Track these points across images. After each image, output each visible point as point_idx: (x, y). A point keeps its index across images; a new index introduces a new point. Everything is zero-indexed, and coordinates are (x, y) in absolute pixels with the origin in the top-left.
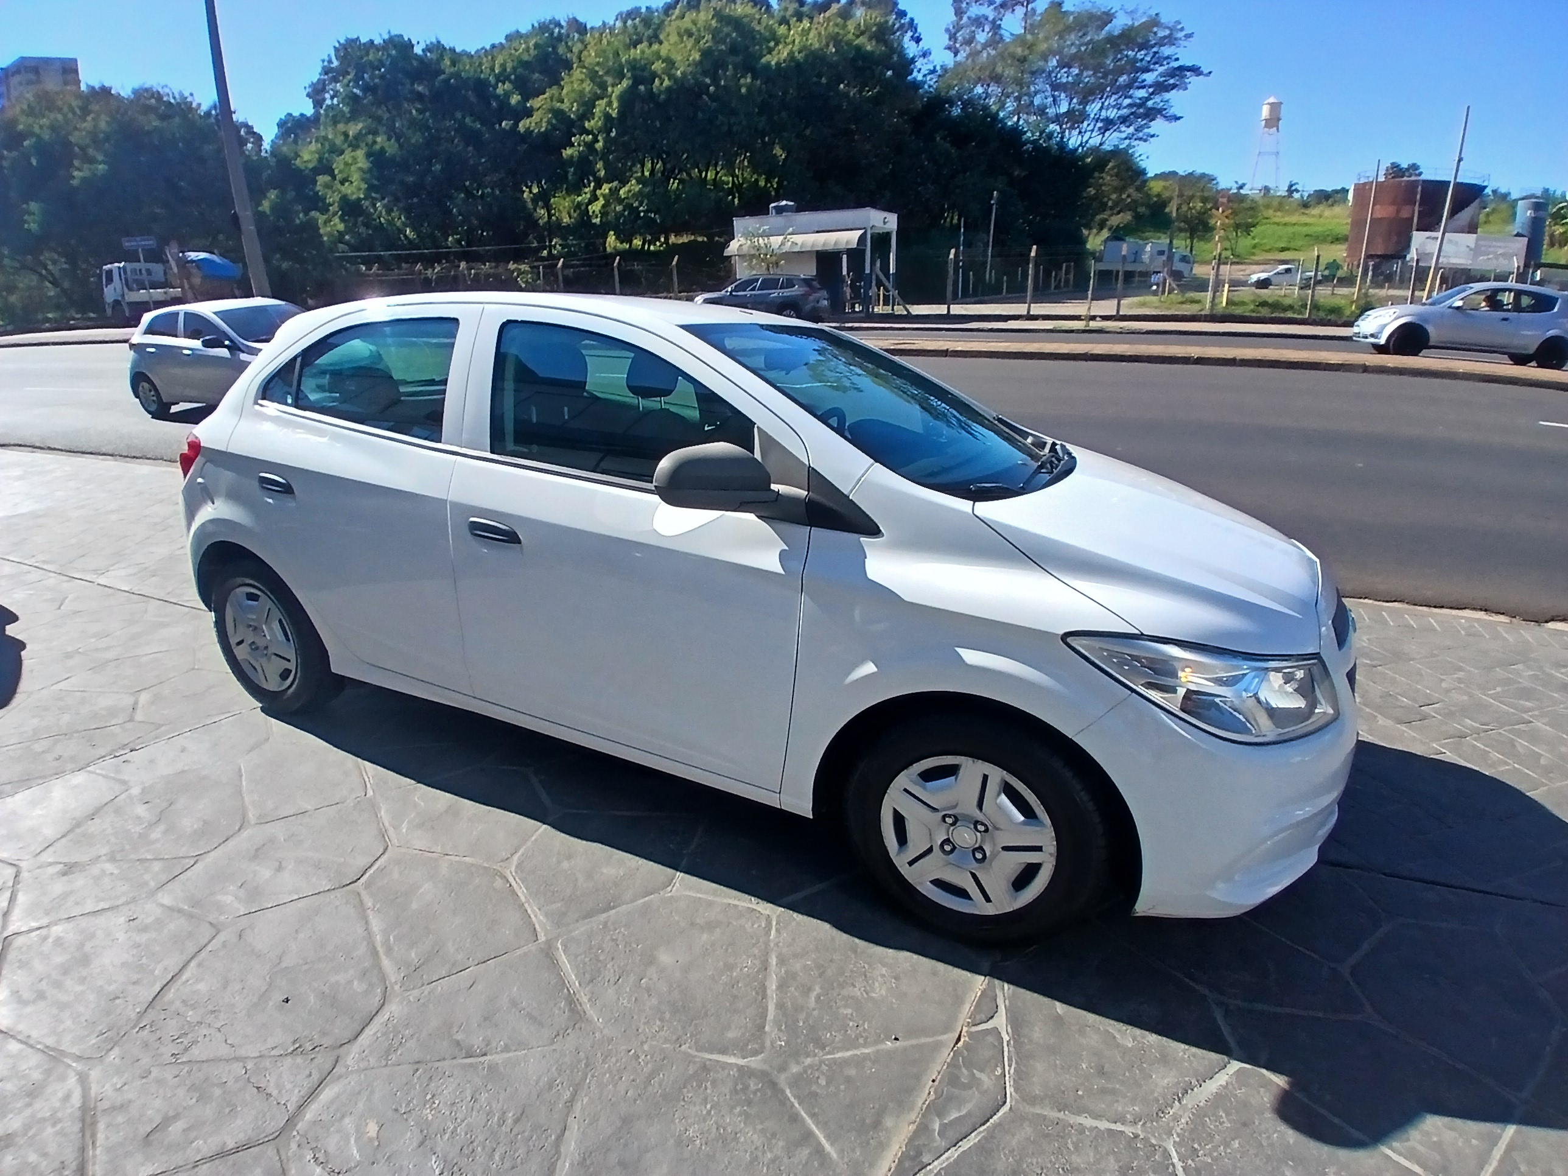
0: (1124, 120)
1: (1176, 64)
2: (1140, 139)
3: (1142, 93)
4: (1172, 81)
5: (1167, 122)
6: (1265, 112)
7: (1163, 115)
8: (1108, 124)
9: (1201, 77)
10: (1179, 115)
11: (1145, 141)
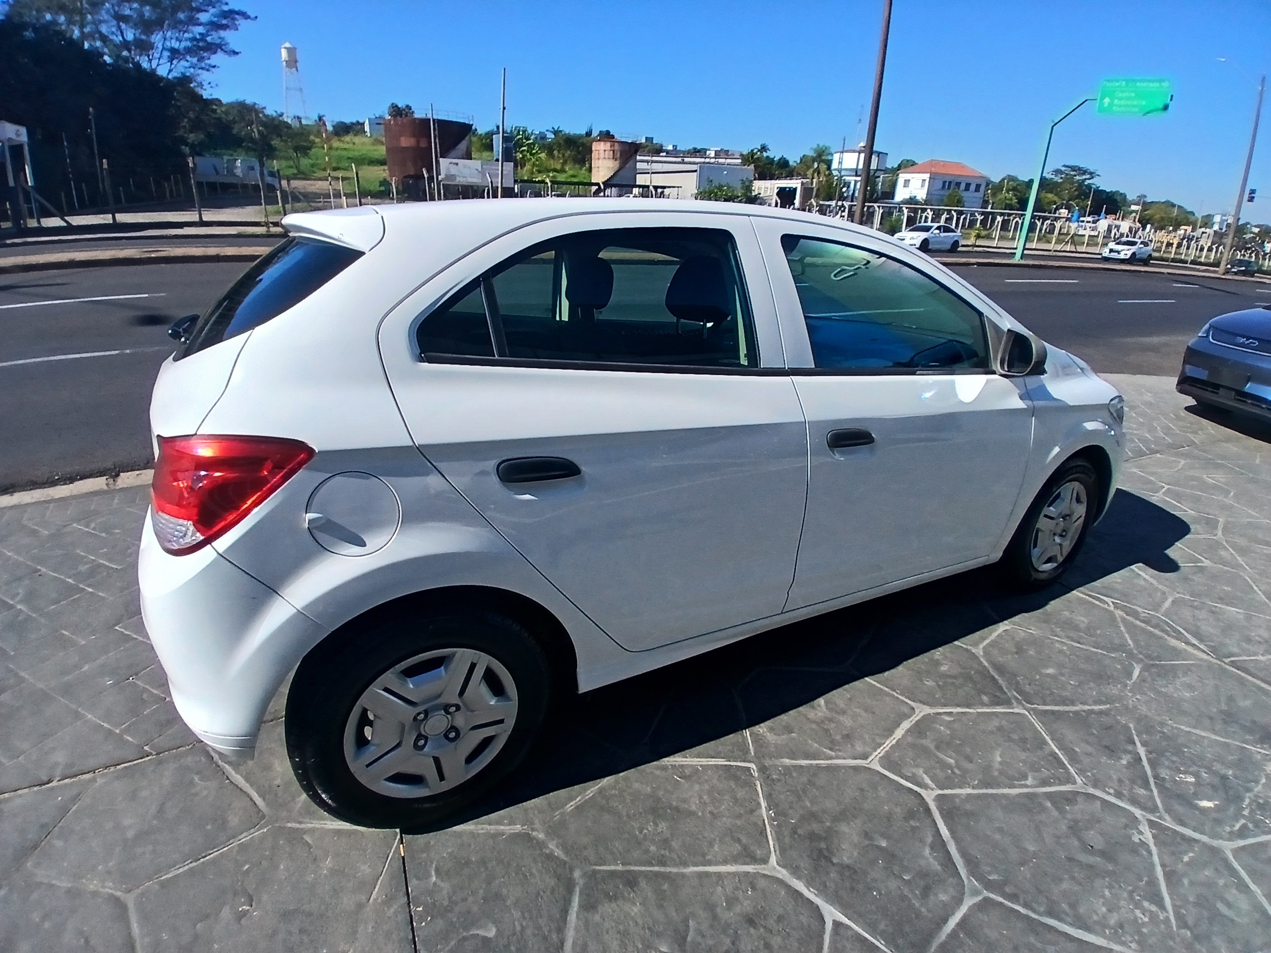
0: (189, 51)
1: (226, 8)
2: (202, 68)
3: (201, 29)
4: (224, 22)
5: (226, 56)
6: (284, 54)
7: (222, 50)
8: (175, 54)
9: (249, 20)
10: (237, 51)
11: (208, 70)
